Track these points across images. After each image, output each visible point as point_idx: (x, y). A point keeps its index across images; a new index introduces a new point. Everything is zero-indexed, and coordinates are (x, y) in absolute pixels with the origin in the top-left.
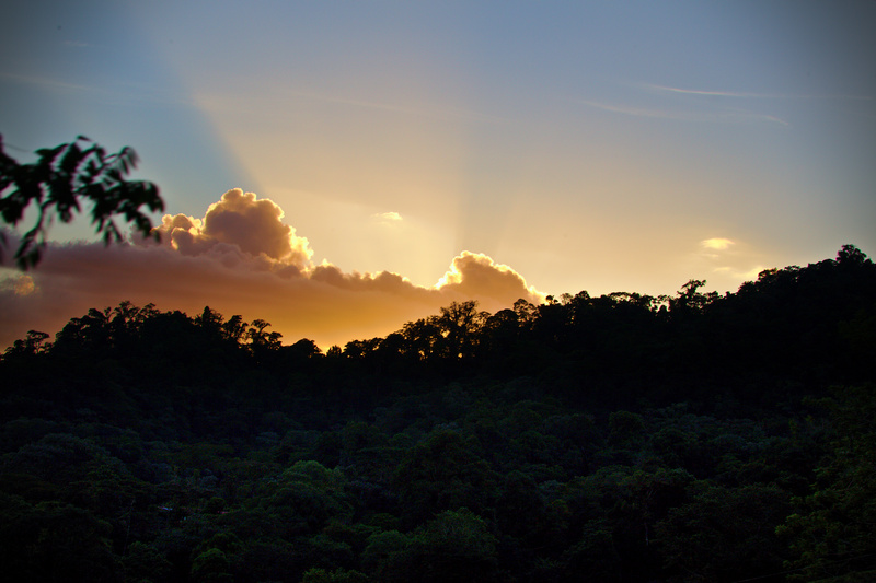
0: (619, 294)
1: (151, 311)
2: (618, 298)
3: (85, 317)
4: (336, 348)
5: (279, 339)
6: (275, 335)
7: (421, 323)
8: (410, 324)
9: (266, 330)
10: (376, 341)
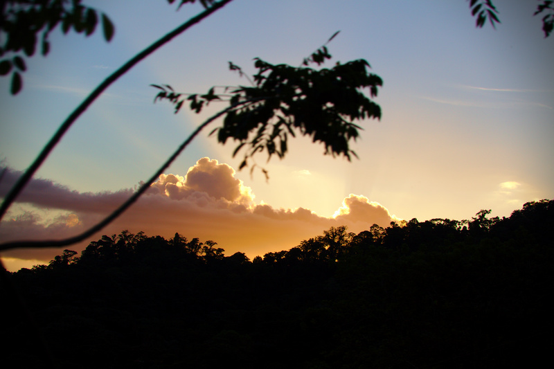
0: (436, 220)
1: (142, 236)
2: (436, 222)
3: (100, 241)
4: (258, 258)
5: (223, 253)
6: (220, 250)
7: (311, 241)
8: (305, 241)
9: (214, 247)
10: (283, 252)
